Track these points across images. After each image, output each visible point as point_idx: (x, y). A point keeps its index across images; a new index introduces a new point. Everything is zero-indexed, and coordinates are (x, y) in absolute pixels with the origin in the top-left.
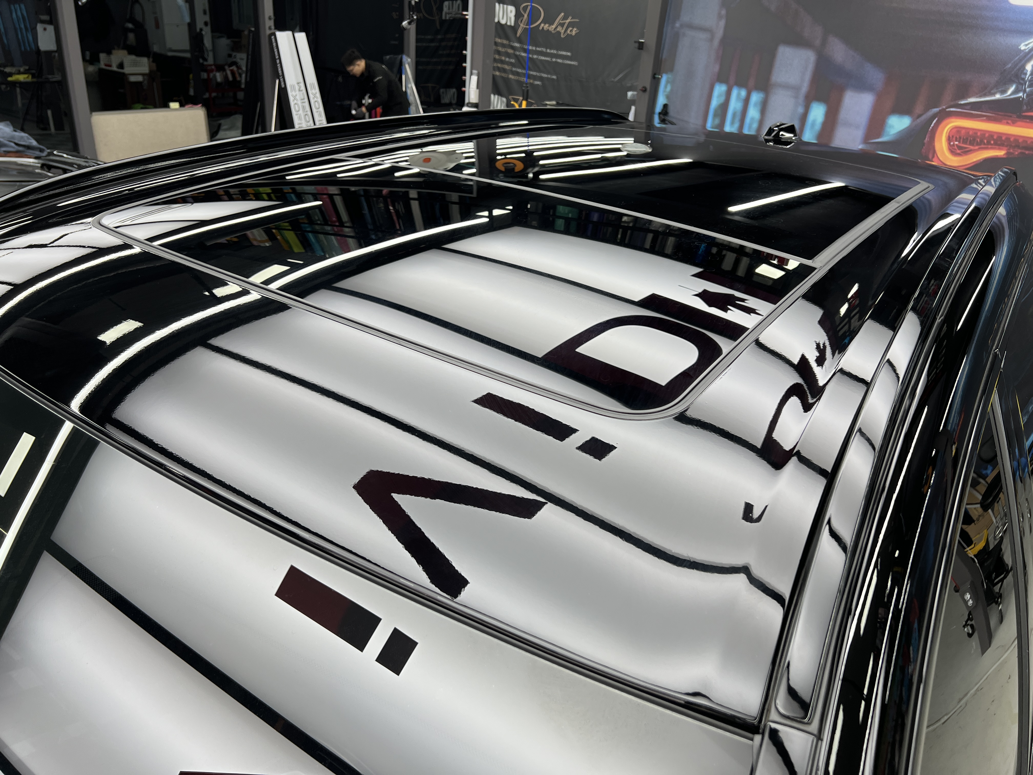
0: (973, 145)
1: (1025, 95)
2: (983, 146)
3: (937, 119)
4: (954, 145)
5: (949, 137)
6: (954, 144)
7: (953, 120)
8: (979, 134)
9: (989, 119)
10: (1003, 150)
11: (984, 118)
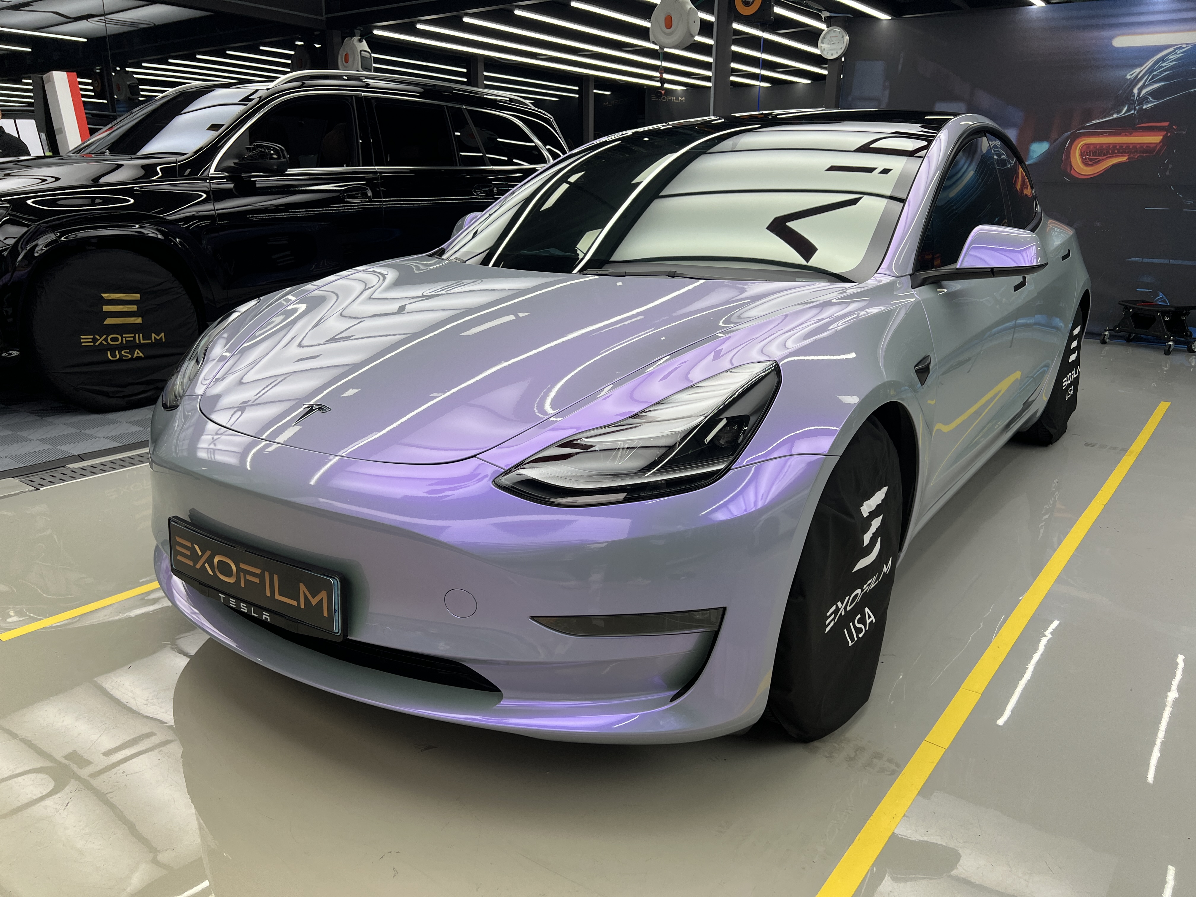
0: (1101, 156)
1: (1136, 112)
2: (1109, 156)
3: (1070, 140)
5: (1081, 152)
6: (1086, 157)
7: (1083, 139)
8: (1104, 147)
9: (1111, 134)
10: (1124, 156)
11: (1107, 134)
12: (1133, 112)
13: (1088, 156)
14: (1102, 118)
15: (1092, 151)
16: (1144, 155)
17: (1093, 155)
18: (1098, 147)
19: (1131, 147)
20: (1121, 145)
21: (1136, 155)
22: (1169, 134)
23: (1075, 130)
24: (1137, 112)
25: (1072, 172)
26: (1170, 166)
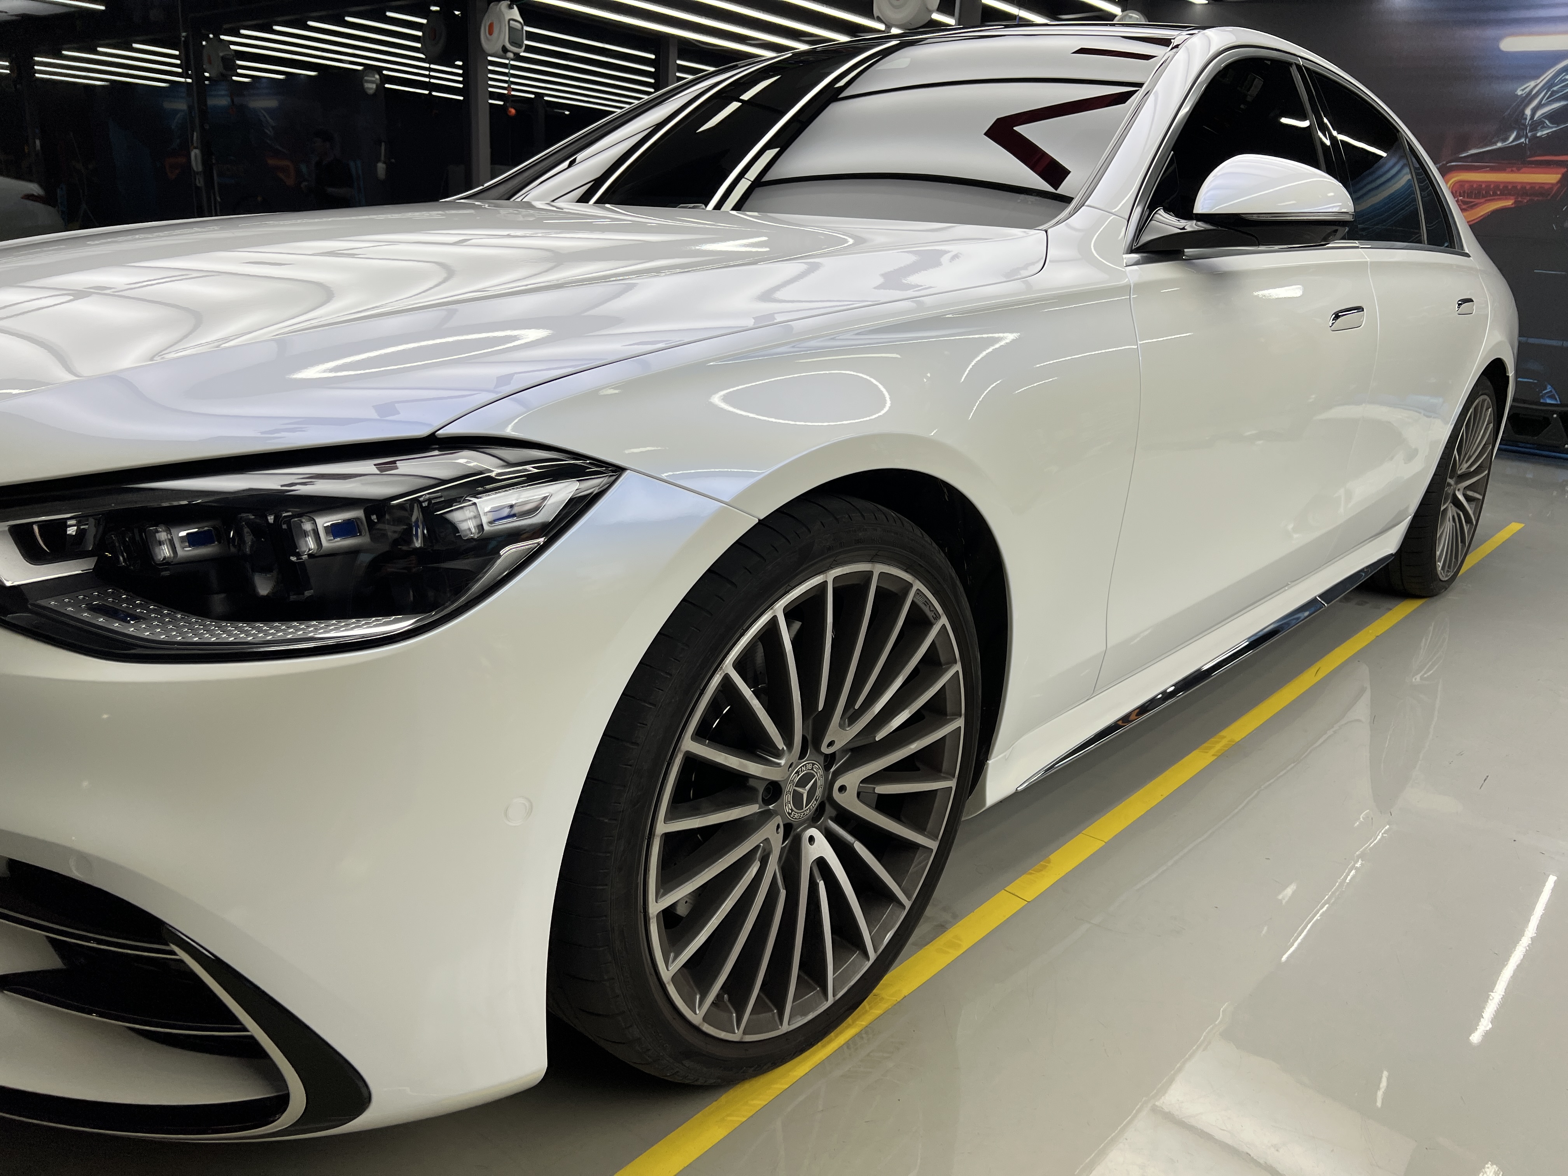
2: (1489, 198)
5: (1453, 192)
7: (1455, 174)
8: (1483, 186)
9: (1493, 170)
10: (1510, 199)
11: (1488, 169)
12: (1523, 140)
13: (1461, 198)
14: (1482, 147)
15: (1466, 192)
16: (1536, 199)
17: (1467, 198)
18: (1475, 186)
19: (1519, 187)
20: (1506, 184)
21: (1524, 199)
23: (1445, 162)
24: (1530, 140)
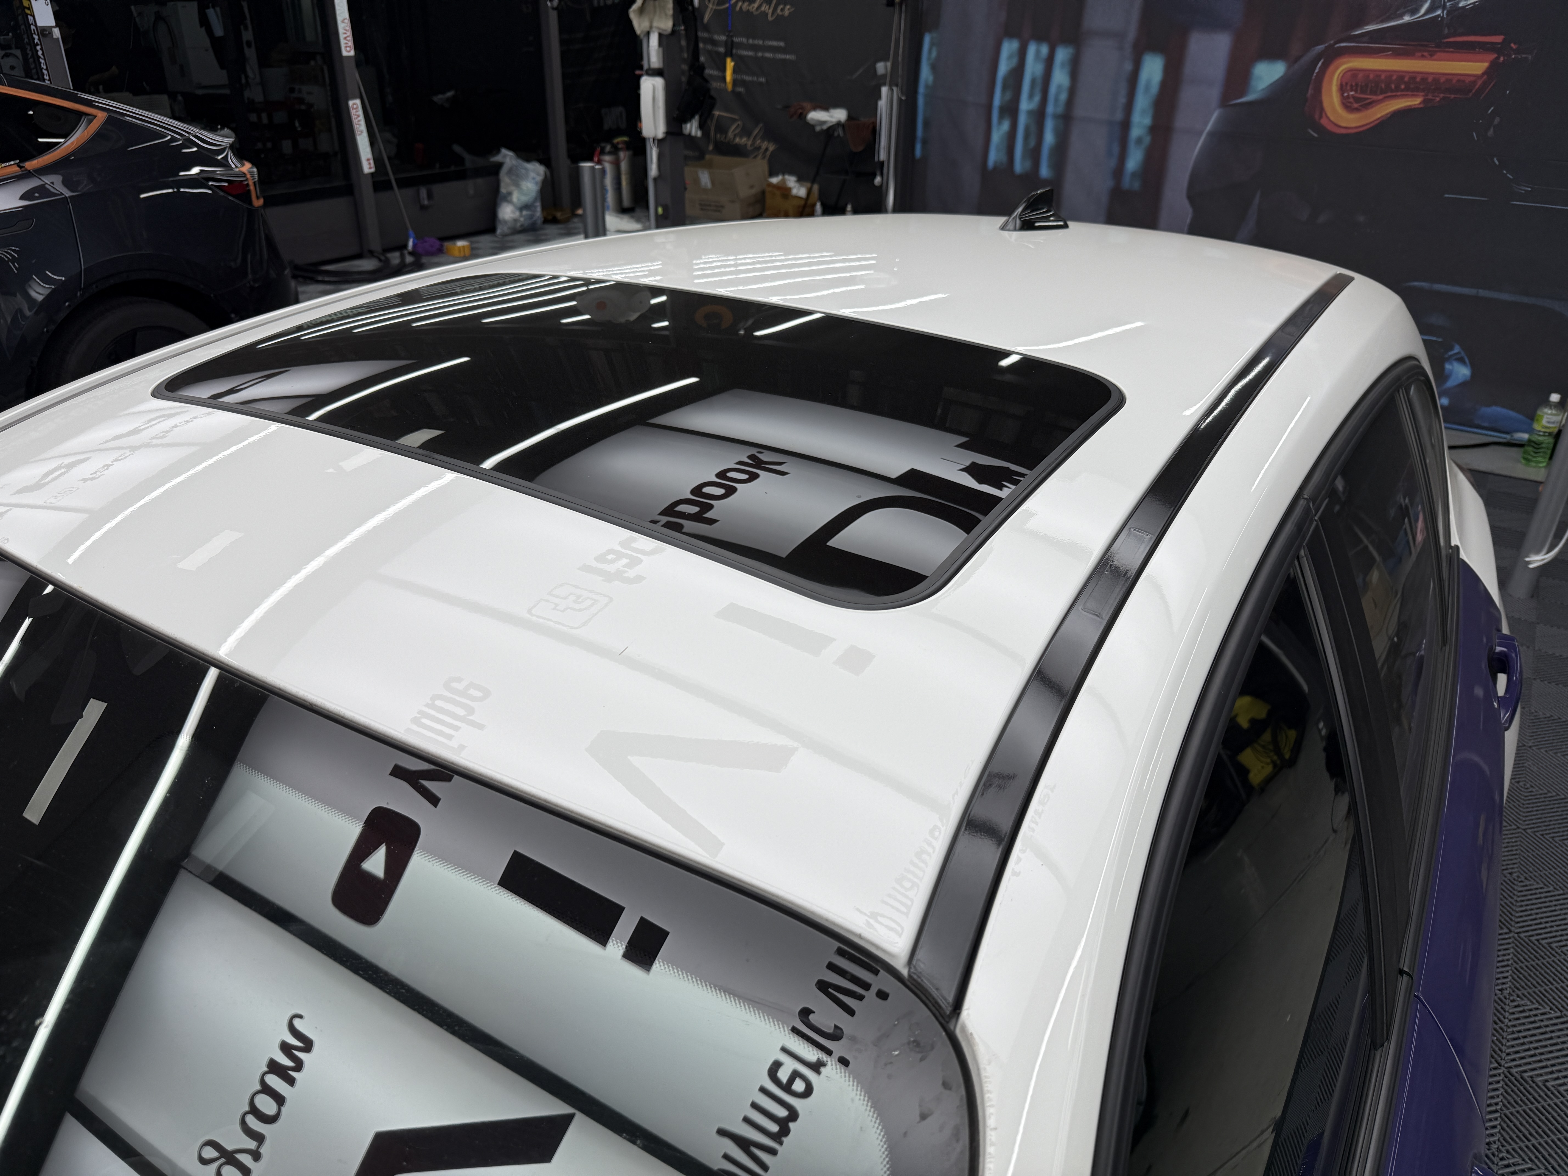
0: (1375, 93)
1: (1445, 12)
2: (1389, 94)
3: (1322, 61)
4: (1348, 97)
5: (1341, 85)
7: (1345, 60)
8: (1383, 77)
9: (1398, 54)
10: (1416, 96)
11: (1390, 53)
12: (1439, 12)
13: (1352, 93)
14: (1383, 21)
15: (1360, 84)
16: (1453, 96)
17: (1363, 92)
18: (1371, 76)
19: (1430, 80)
20: (1413, 75)
21: (1437, 96)
22: (1502, 59)
23: (1332, 42)
24: (1447, 15)
25: (1324, 121)
26: (1497, 120)
